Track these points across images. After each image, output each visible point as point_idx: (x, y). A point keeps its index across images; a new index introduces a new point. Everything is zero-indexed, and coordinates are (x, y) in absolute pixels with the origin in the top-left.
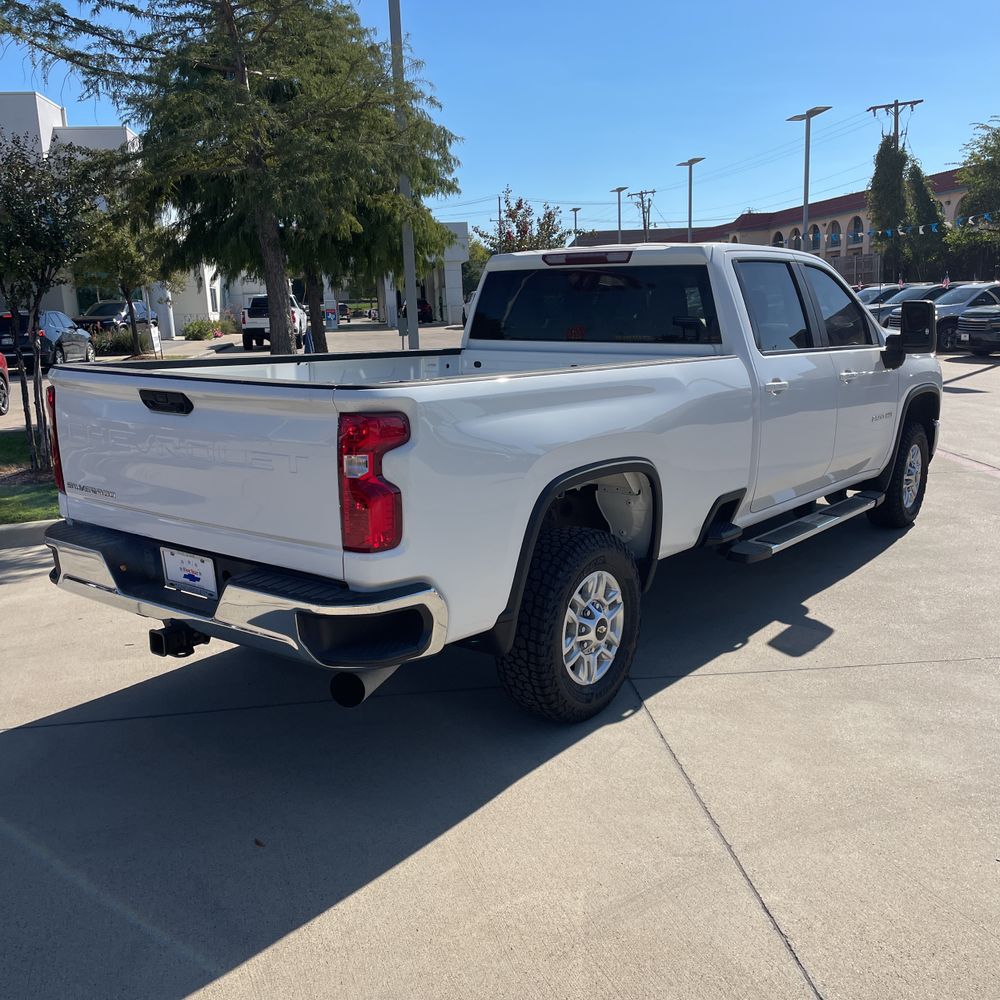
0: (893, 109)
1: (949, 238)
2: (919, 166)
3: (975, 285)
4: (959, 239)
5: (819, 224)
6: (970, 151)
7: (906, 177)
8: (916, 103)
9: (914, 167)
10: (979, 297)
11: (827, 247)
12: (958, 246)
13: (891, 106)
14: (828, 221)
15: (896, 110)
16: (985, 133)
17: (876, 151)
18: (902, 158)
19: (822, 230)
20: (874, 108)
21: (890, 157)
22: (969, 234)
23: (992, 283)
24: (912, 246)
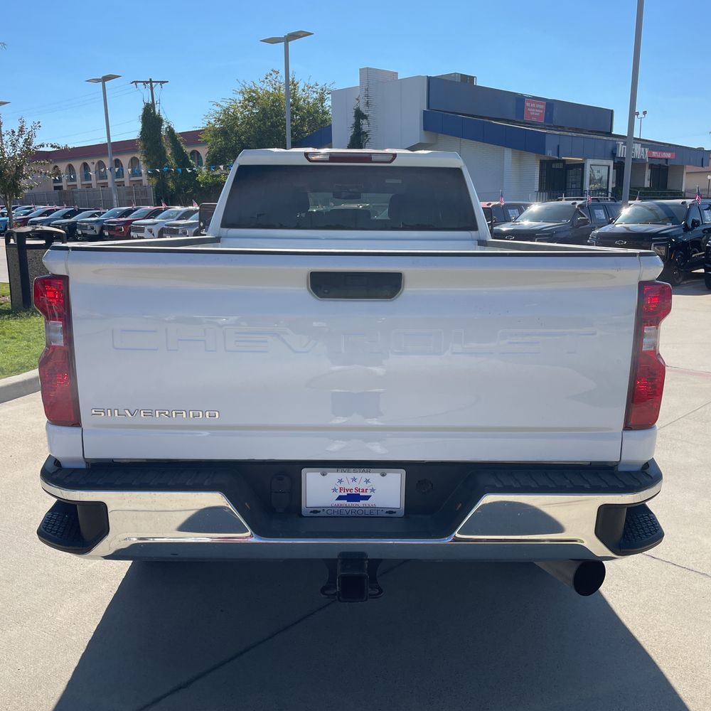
0: (149, 84)
1: (200, 178)
2: (172, 126)
3: (178, 208)
4: (206, 178)
5: (89, 162)
6: (207, 120)
7: (163, 133)
8: (164, 82)
9: (169, 127)
10: (181, 216)
11: (97, 180)
12: (206, 183)
13: (147, 82)
14: (96, 161)
15: (151, 85)
16: (219, 109)
17: (141, 112)
18: (159, 121)
19: (92, 168)
20: (136, 82)
21: (151, 119)
22: (213, 176)
23: (187, 208)
24: (174, 180)
